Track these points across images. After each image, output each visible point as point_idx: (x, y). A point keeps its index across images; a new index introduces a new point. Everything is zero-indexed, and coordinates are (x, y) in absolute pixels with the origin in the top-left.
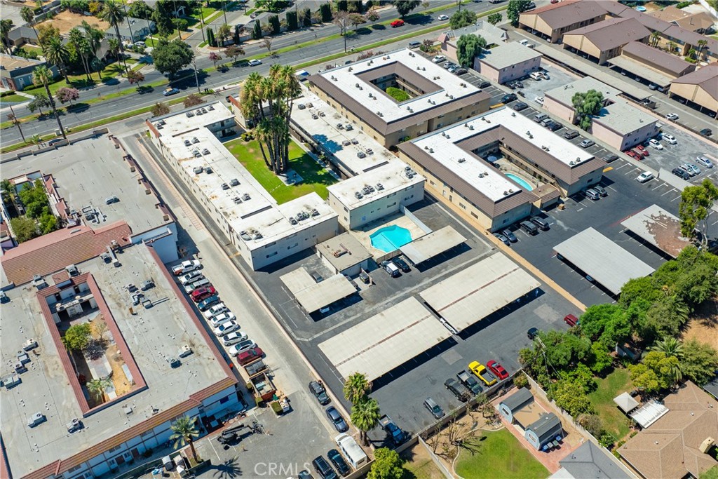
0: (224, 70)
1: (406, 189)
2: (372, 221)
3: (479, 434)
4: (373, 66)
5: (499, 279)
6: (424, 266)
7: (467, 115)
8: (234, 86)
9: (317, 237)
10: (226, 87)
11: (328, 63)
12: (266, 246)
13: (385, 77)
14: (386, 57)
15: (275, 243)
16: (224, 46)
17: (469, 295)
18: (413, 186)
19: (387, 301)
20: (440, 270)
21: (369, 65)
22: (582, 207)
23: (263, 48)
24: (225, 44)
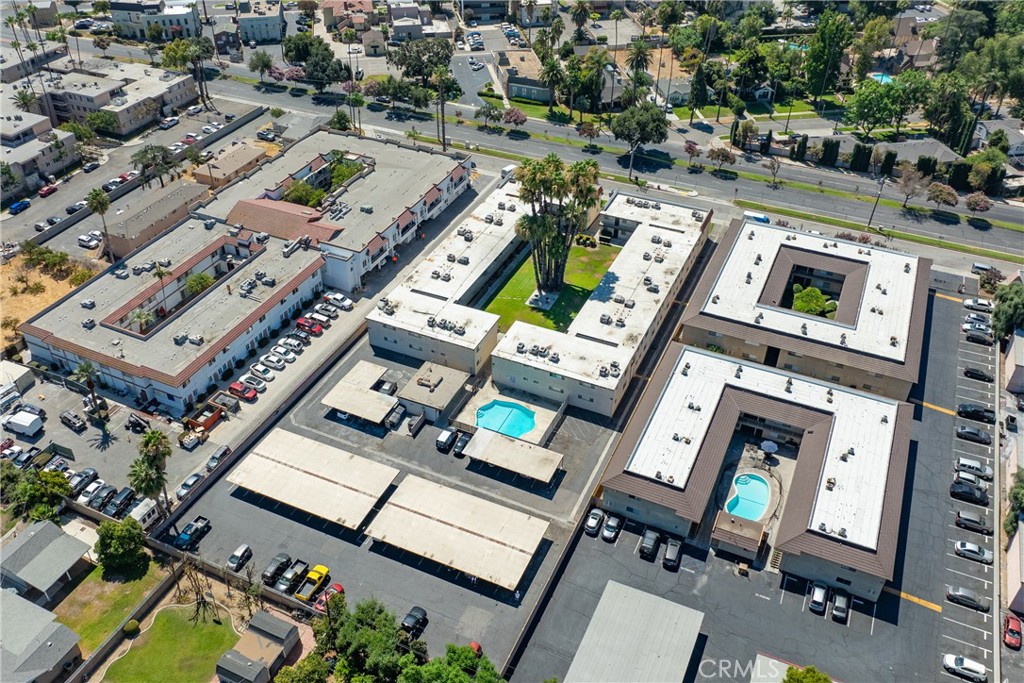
0: (695, 170)
1: (581, 383)
2: (524, 392)
3: (222, 615)
4: (831, 251)
5: (491, 540)
6: (479, 467)
7: (854, 384)
8: (676, 191)
9: (446, 357)
10: (663, 187)
11: (783, 218)
12: (385, 325)
13: (828, 273)
14: (866, 250)
15: (394, 328)
16: (743, 149)
17: (438, 520)
18: (593, 386)
19: (393, 459)
20: (484, 485)
21: (826, 246)
22: (776, 599)
23: (766, 169)
24: (747, 147)
